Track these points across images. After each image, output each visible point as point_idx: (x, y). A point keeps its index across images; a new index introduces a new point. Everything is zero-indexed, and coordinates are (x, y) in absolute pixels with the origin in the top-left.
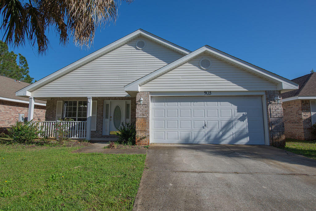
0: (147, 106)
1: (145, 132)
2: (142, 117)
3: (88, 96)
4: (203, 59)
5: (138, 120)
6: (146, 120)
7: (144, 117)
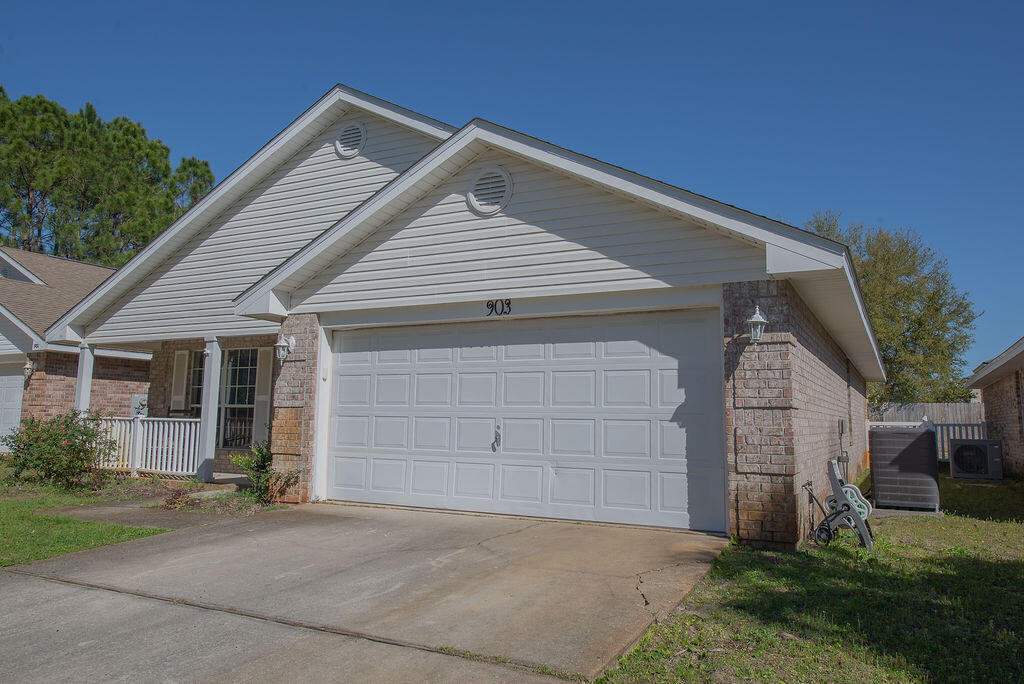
0: (309, 362)
1: (295, 458)
2: (289, 403)
3: (207, 335)
4: (481, 175)
5: (280, 416)
6: (303, 415)
7: (297, 403)
